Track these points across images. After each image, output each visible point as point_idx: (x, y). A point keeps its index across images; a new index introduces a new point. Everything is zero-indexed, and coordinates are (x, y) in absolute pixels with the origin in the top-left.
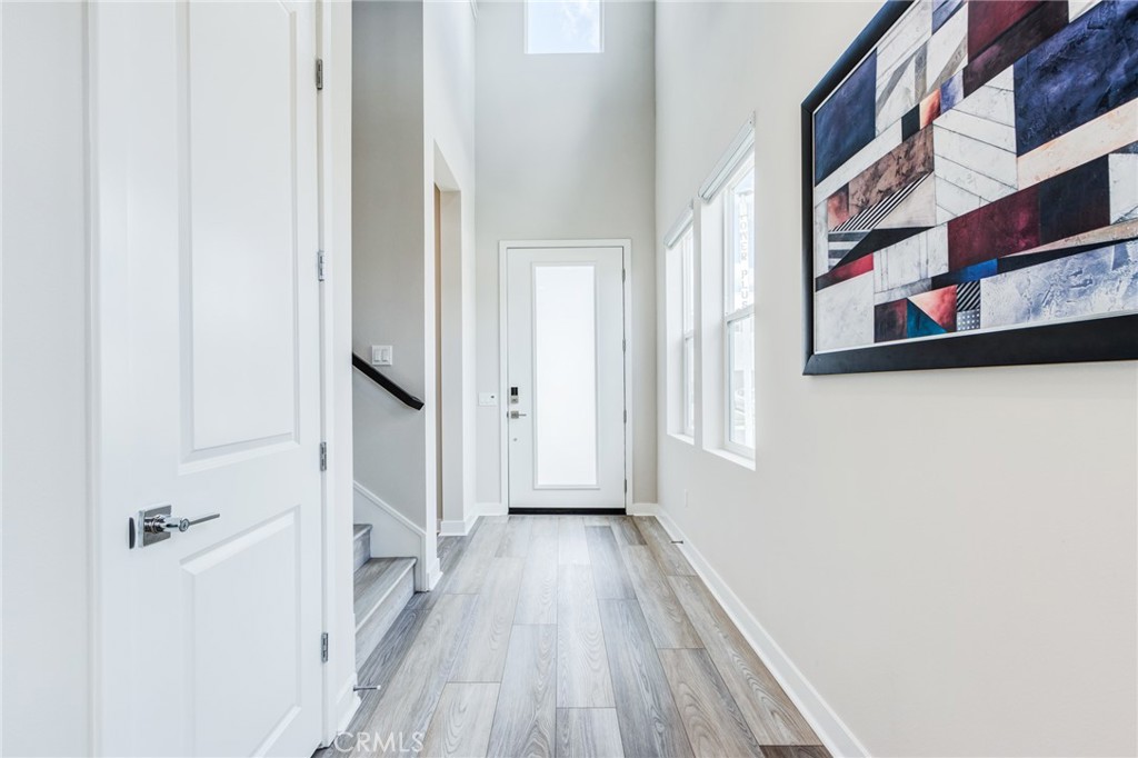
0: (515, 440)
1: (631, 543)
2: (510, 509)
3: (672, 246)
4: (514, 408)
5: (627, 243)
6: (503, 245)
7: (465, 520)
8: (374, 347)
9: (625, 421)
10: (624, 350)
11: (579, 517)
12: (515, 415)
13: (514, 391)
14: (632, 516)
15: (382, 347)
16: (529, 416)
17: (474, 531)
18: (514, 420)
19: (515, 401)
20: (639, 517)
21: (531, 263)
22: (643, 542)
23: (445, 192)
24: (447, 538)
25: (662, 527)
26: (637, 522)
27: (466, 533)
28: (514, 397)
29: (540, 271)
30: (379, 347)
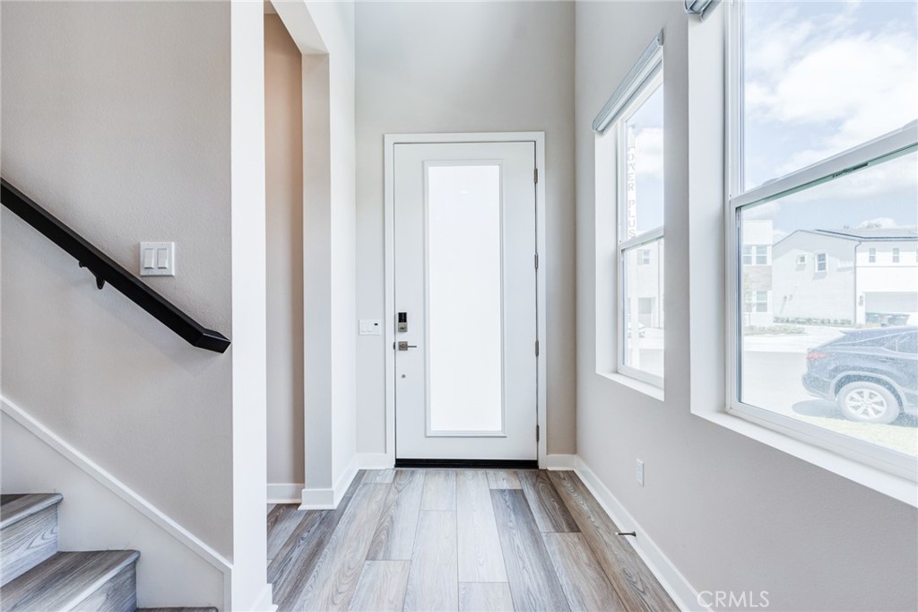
0: (404, 376)
1: (558, 529)
2: (397, 460)
3: (603, 130)
4: (402, 337)
5: (540, 137)
6: (389, 139)
7: (334, 487)
8: (144, 245)
9: (537, 354)
10: (536, 268)
11: (480, 472)
12: (404, 346)
13: (403, 317)
14: (545, 471)
15: (159, 244)
16: (420, 346)
17: (347, 499)
18: (403, 352)
19: (403, 329)
20: (554, 472)
21: (423, 163)
22: (574, 528)
23: (310, 56)
24: (310, 513)
25: (589, 493)
26: (555, 480)
27: (335, 506)
28: (402, 324)
29: (433, 172)
30: (151, 244)
